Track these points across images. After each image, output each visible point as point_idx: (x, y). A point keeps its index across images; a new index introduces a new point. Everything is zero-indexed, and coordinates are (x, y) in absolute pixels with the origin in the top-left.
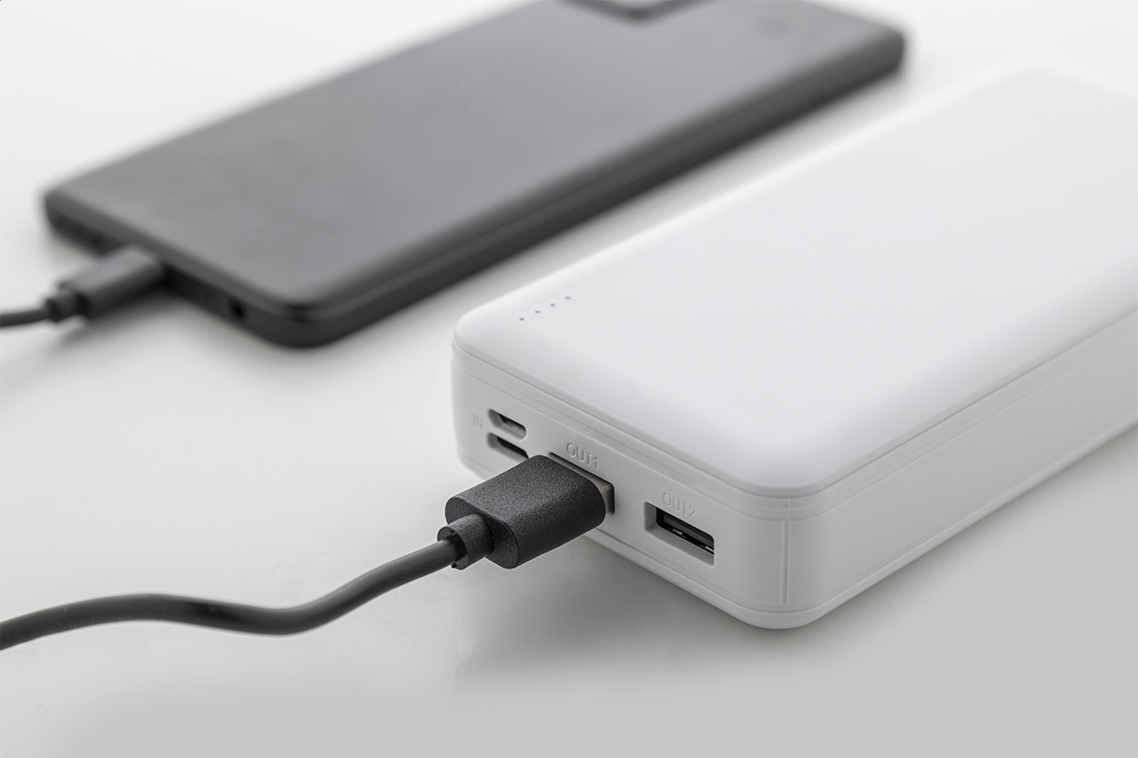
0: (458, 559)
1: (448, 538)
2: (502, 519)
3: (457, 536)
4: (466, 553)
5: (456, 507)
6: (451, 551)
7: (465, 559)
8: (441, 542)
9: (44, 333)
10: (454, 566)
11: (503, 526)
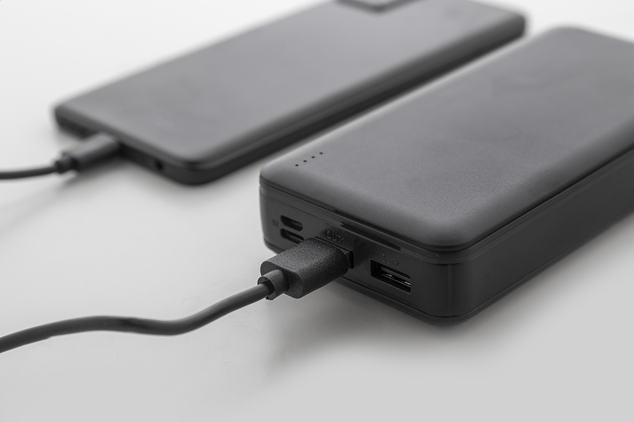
0: (270, 294)
1: (263, 283)
2: (293, 271)
3: (269, 281)
4: (274, 290)
5: (266, 266)
6: (266, 289)
7: (274, 294)
8: (260, 285)
9: (54, 180)
10: (267, 298)
11: (294, 274)
